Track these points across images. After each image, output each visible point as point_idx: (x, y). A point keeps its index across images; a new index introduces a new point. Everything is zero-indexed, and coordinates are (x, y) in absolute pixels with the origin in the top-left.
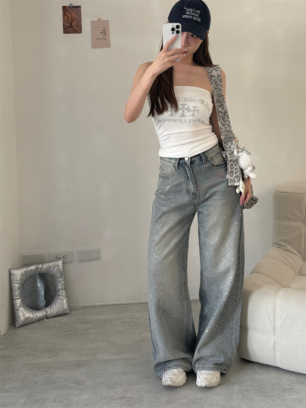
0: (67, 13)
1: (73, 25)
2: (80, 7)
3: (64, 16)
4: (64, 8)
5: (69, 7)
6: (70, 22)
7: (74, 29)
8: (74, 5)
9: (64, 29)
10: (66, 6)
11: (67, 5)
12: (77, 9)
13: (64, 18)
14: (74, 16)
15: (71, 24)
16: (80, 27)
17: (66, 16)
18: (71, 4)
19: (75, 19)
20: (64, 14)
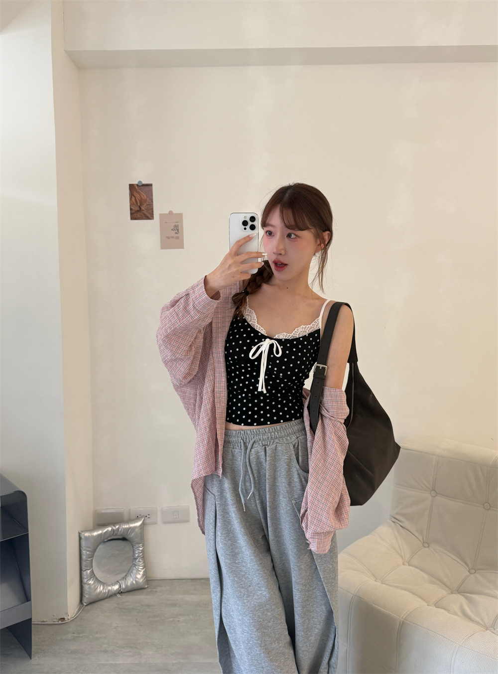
0: (135, 194)
1: (143, 208)
2: (151, 185)
3: (131, 197)
4: (132, 187)
5: (137, 185)
6: (139, 204)
7: (144, 214)
8: (144, 182)
9: (131, 214)
10: (133, 185)
11: (135, 182)
12: (147, 188)
13: (131, 199)
14: (144, 197)
15: (140, 207)
16: (151, 212)
17: (133, 197)
18: (140, 182)
19: (146, 201)
20: (132, 195)
